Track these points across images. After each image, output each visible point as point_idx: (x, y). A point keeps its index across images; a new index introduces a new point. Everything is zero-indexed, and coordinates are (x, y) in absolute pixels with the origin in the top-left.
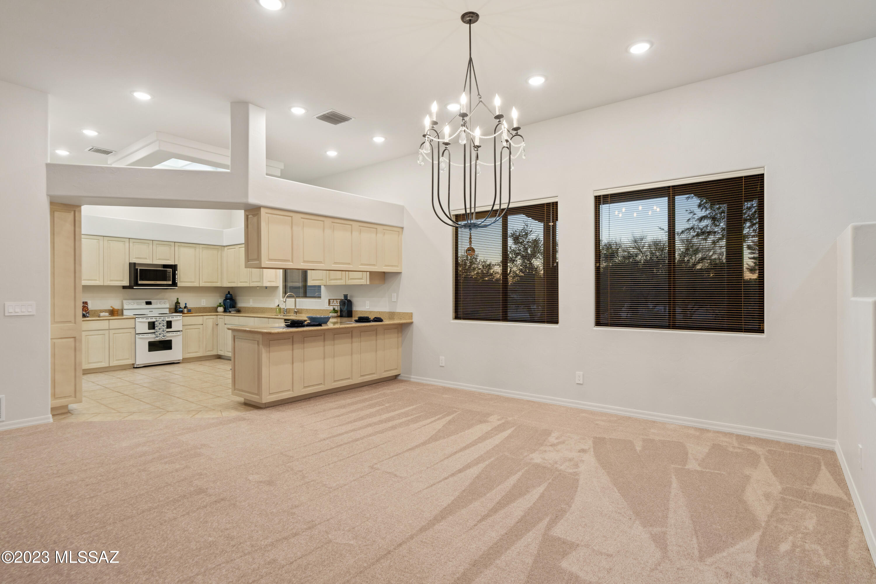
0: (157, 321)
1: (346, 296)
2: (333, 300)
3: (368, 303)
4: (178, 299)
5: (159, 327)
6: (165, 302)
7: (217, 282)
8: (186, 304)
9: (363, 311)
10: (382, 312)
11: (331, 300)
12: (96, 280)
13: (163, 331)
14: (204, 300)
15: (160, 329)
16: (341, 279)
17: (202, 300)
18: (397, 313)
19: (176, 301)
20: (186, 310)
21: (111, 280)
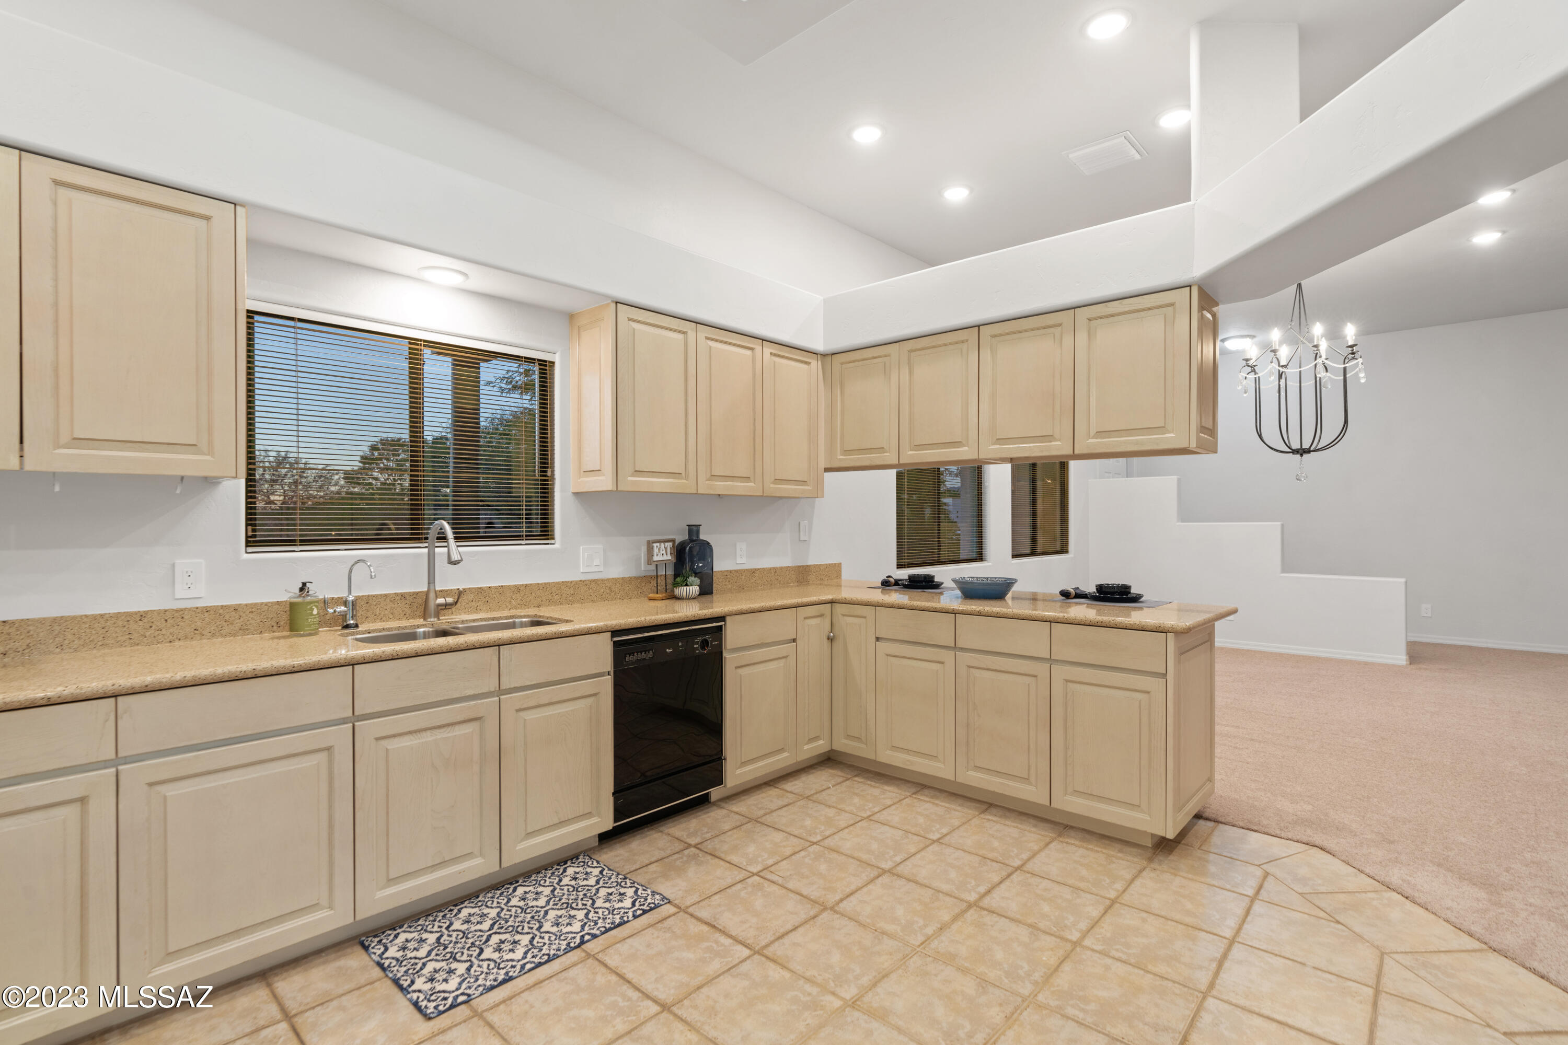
1: (693, 530)
2: (658, 544)
3: (742, 547)
9: (731, 571)
10: (781, 568)
11: (655, 545)
16: (747, 479)
18: (815, 566)
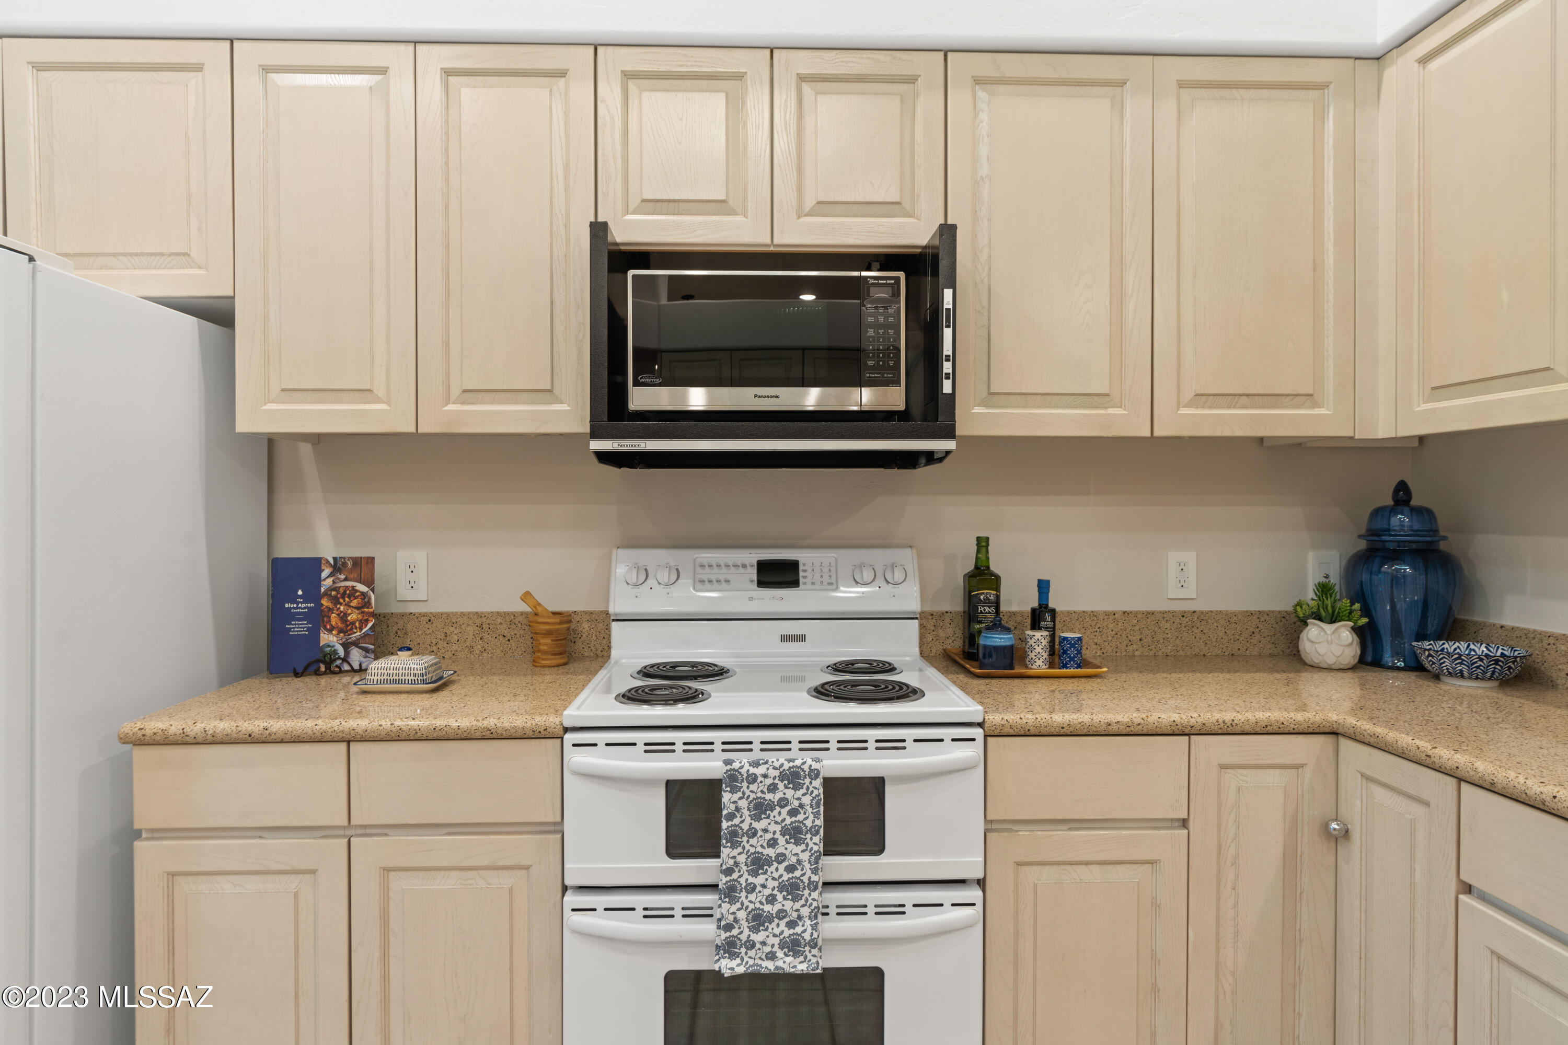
0: (733, 778)
4: (982, 544)
5: (755, 845)
6: (893, 567)
7: (1308, 399)
8: (1043, 587)
12: (365, 393)
13: (792, 889)
14: (1189, 557)
15: (758, 864)
17: (1174, 557)
19: (970, 567)
20: (1039, 640)
21: (470, 394)
